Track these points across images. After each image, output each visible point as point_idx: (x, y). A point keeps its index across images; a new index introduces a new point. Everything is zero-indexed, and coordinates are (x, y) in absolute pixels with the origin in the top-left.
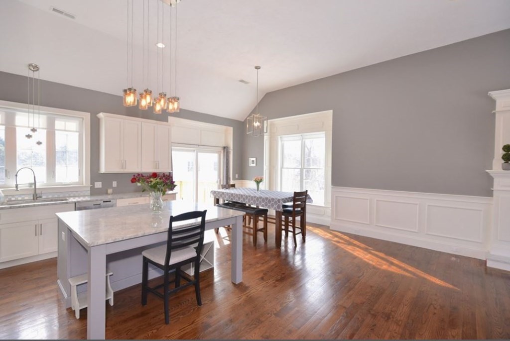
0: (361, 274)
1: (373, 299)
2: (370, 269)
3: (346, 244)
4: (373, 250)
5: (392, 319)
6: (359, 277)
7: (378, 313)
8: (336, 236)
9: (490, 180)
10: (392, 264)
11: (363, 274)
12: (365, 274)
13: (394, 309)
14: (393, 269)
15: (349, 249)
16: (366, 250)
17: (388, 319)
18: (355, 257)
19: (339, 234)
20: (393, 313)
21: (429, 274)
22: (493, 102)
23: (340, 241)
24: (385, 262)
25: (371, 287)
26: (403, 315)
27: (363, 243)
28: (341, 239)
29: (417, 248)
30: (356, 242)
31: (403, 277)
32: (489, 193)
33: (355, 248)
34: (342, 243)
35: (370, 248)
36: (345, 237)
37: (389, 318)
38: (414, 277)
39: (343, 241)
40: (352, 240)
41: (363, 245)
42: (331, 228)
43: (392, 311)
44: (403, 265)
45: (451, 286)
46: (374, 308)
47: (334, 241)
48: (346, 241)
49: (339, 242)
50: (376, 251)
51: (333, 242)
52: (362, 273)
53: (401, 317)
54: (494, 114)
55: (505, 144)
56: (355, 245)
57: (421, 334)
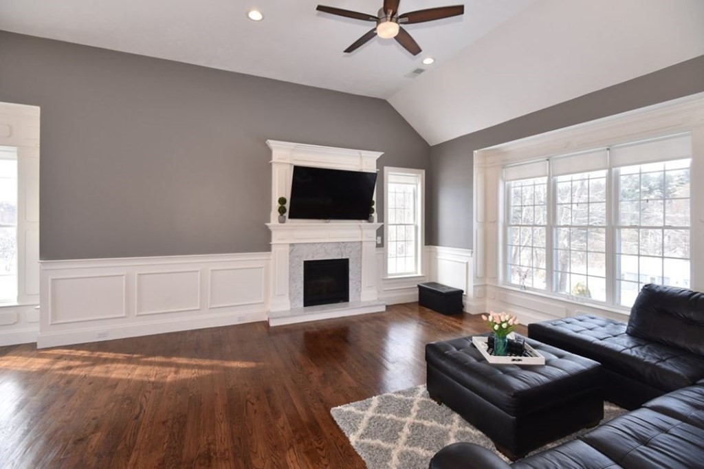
0: (138, 410)
1: (176, 442)
2: (150, 392)
3: (87, 366)
4: (144, 357)
5: (215, 457)
6: (137, 418)
7: (192, 462)
8: (60, 358)
9: (268, 233)
10: (178, 366)
11: (141, 408)
12: (144, 405)
13: (210, 438)
14: (185, 374)
15: (97, 371)
16: (129, 361)
17: (210, 462)
18: (116, 383)
19: (66, 352)
20: (212, 446)
21: (227, 359)
22: (269, 152)
23: (72, 363)
24: (168, 369)
25: (164, 423)
26: (224, 440)
27: (121, 353)
28: (71, 360)
29: (200, 330)
30: (105, 355)
31: (200, 379)
32: (267, 247)
33: (109, 365)
34: (77, 367)
35: (135, 356)
36: (80, 353)
37: (210, 458)
38: (215, 372)
39: (78, 363)
40: (97, 354)
41: (121, 356)
42: (39, 347)
43: (209, 444)
44: (193, 362)
45: (252, 364)
46: (184, 458)
47: (58, 369)
48: (84, 359)
49: (70, 368)
50: (148, 356)
51: (57, 372)
52: (139, 406)
53: (224, 444)
54: (271, 164)
55: (281, 197)
56: (106, 361)
57: (255, 451)
